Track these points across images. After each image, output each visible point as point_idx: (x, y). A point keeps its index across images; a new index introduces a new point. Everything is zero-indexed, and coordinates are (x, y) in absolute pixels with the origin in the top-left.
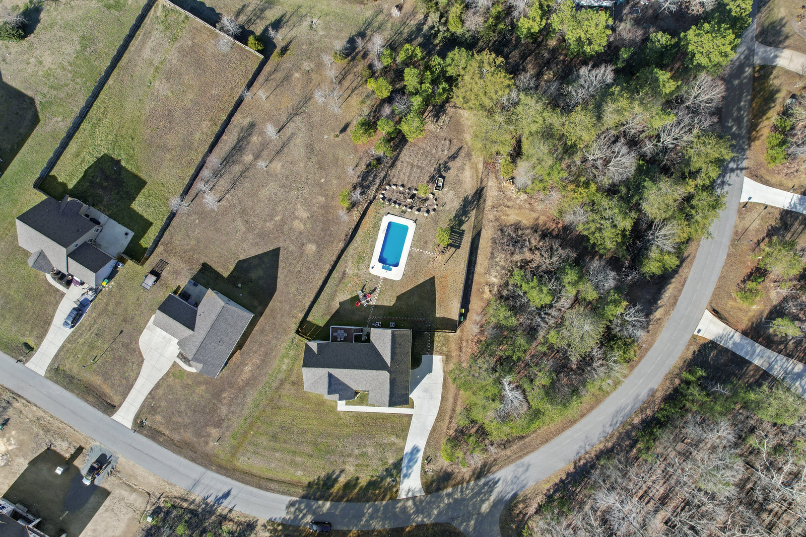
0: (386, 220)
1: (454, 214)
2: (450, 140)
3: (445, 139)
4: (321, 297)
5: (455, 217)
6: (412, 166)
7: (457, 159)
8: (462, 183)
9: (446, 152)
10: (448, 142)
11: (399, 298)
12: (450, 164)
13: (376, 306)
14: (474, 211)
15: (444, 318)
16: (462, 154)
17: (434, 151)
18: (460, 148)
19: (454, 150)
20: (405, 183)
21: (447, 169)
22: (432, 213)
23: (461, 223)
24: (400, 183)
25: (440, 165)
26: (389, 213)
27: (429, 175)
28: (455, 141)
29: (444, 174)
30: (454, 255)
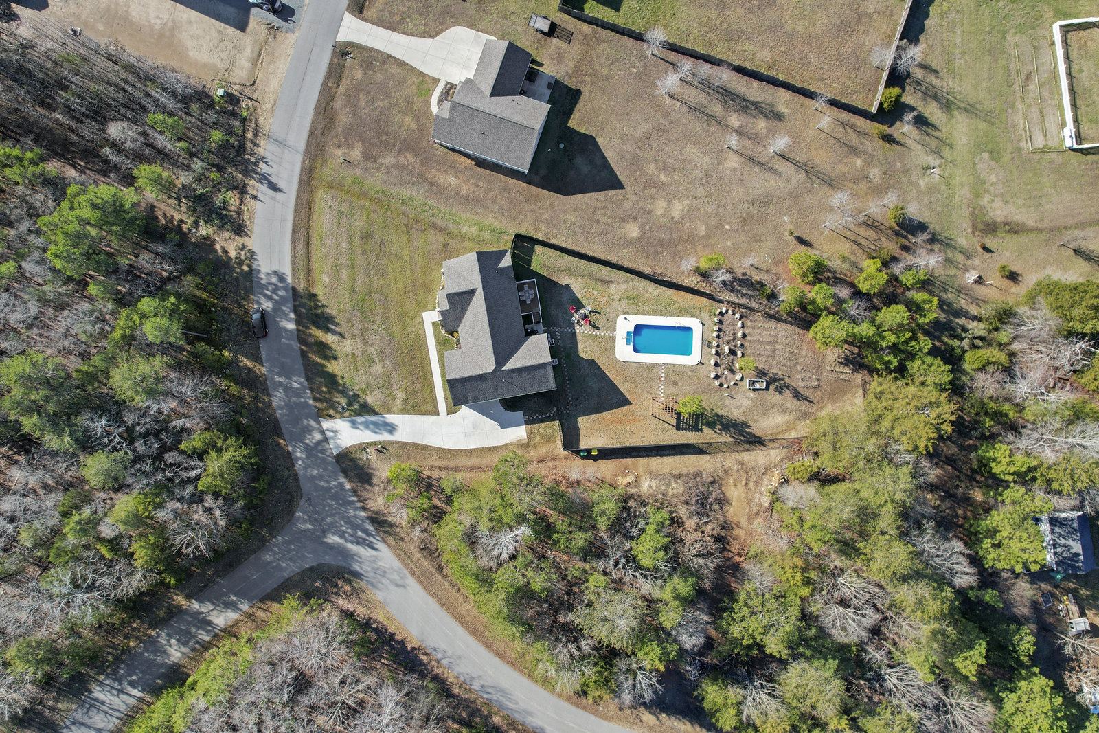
0: (693, 323)
1: (721, 412)
2: (818, 387)
3: (818, 379)
4: (572, 258)
5: (717, 415)
6: (774, 343)
7: (796, 401)
8: (765, 414)
9: (801, 384)
10: (816, 384)
11: (592, 363)
12: (787, 392)
13: (574, 334)
14: (731, 439)
15: (578, 429)
16: (804, 407)
17: (799, 368)
18: (811, 402)
19: (807, 394)
20: (748, 338)
21: (780, 390)
22: (717, 383)
23: (711, 425)
24: (747, 332)
25: (783, 379)
26: (703, 324)
27: (767, 368)
28: (819, 393)
29: (772, 387)
30: (666, 425)
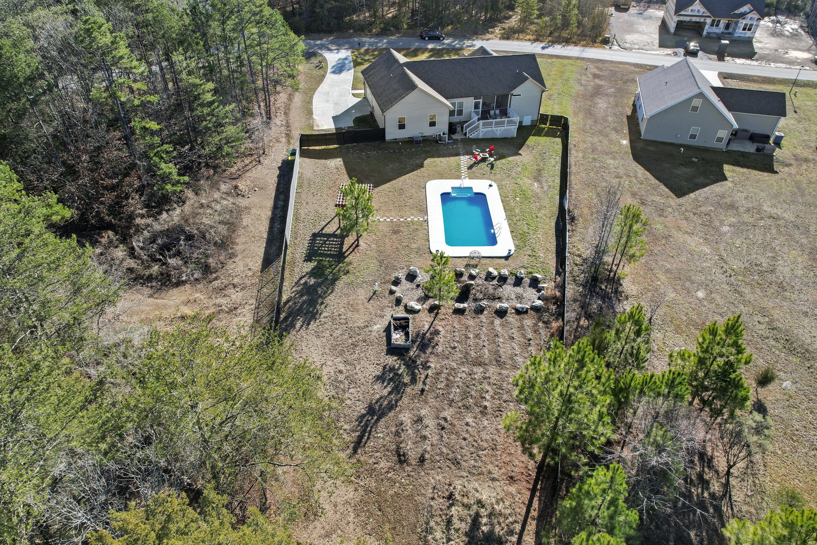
0: (505, 244)
1: (340, 284)
2: (402, 458)
3: (422, 460)
5: (335, 279)
6: (500, 364)
8: (333, 348)
11: (421, 166)
12: (381, 391)
13: (458, 154)
14: (285, 298)
17: (448, 413)
18: (358, 444)
19: (382, 434)
20: (497, 321)
21: (387, 376)
23: (316, 272)
24: (511, 318)
25: (414, 381)
26: (506, 258)
27: (440, 349)
28: (384, 464)
30: (324, 223)
